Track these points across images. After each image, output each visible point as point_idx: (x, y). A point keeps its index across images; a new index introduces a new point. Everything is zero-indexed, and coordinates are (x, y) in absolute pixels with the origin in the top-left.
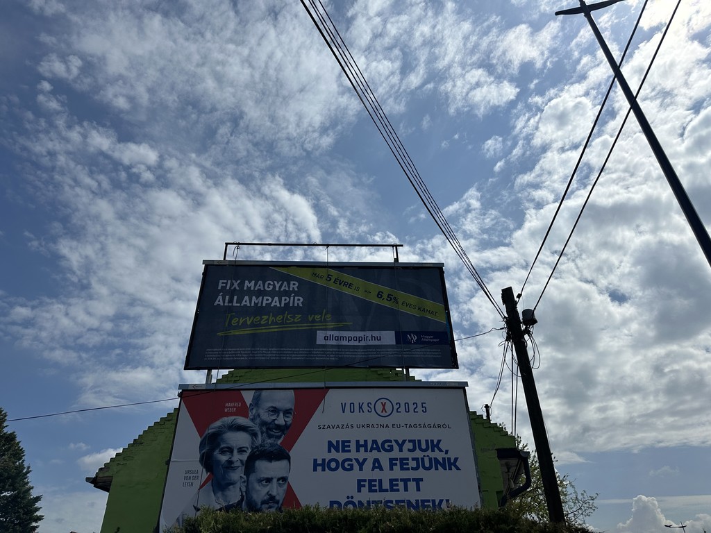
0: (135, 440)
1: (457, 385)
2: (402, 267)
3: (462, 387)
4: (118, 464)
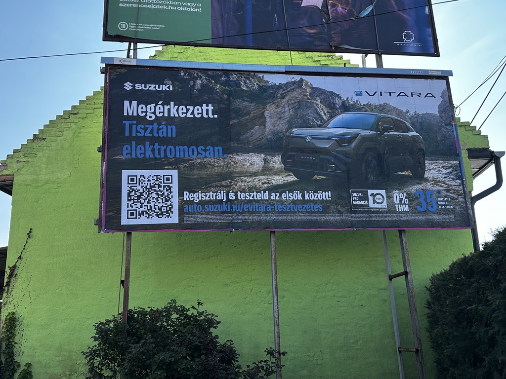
0: (35, 135)
1: (440, 74)
3: (444, 76)
4: (18, 162)
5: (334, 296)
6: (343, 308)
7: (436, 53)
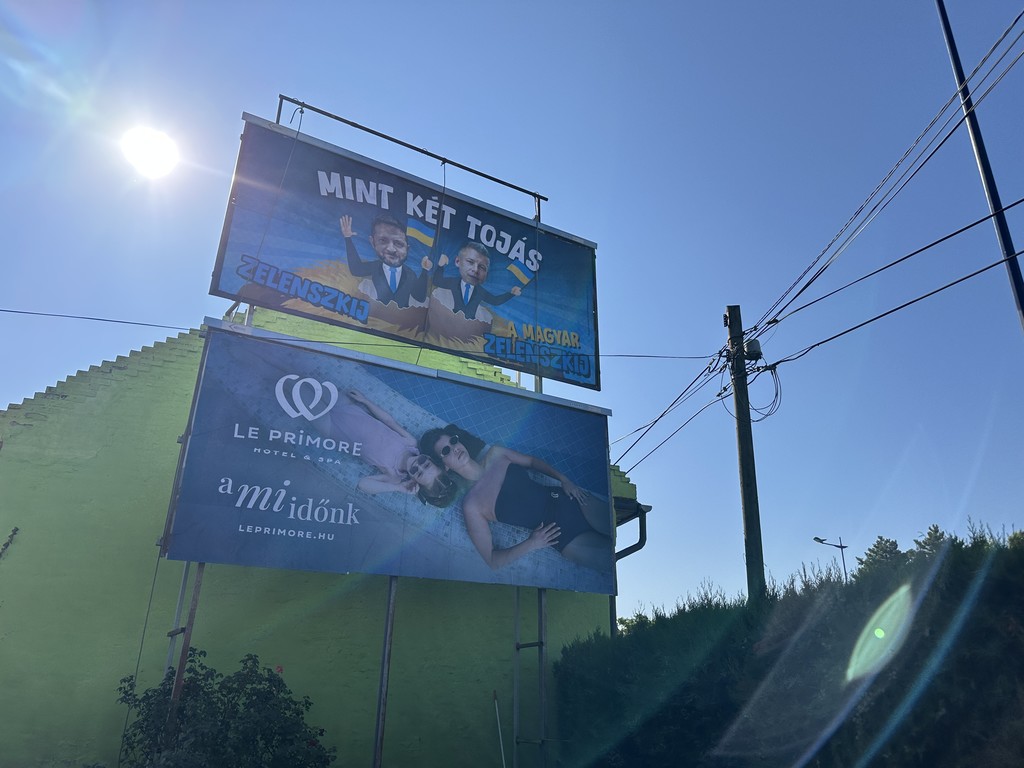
1: (599, 412)
2: (546, 232)
3: (603, 415)
4: (14, 423)
7: (597, 387)
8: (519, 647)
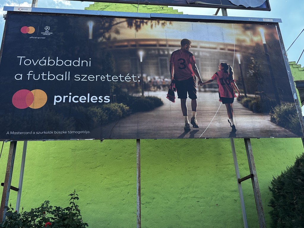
3: (275, 23)
5: (194, 197)
6: (202, 207)
7: (268, 8)
8: (240, 181)
